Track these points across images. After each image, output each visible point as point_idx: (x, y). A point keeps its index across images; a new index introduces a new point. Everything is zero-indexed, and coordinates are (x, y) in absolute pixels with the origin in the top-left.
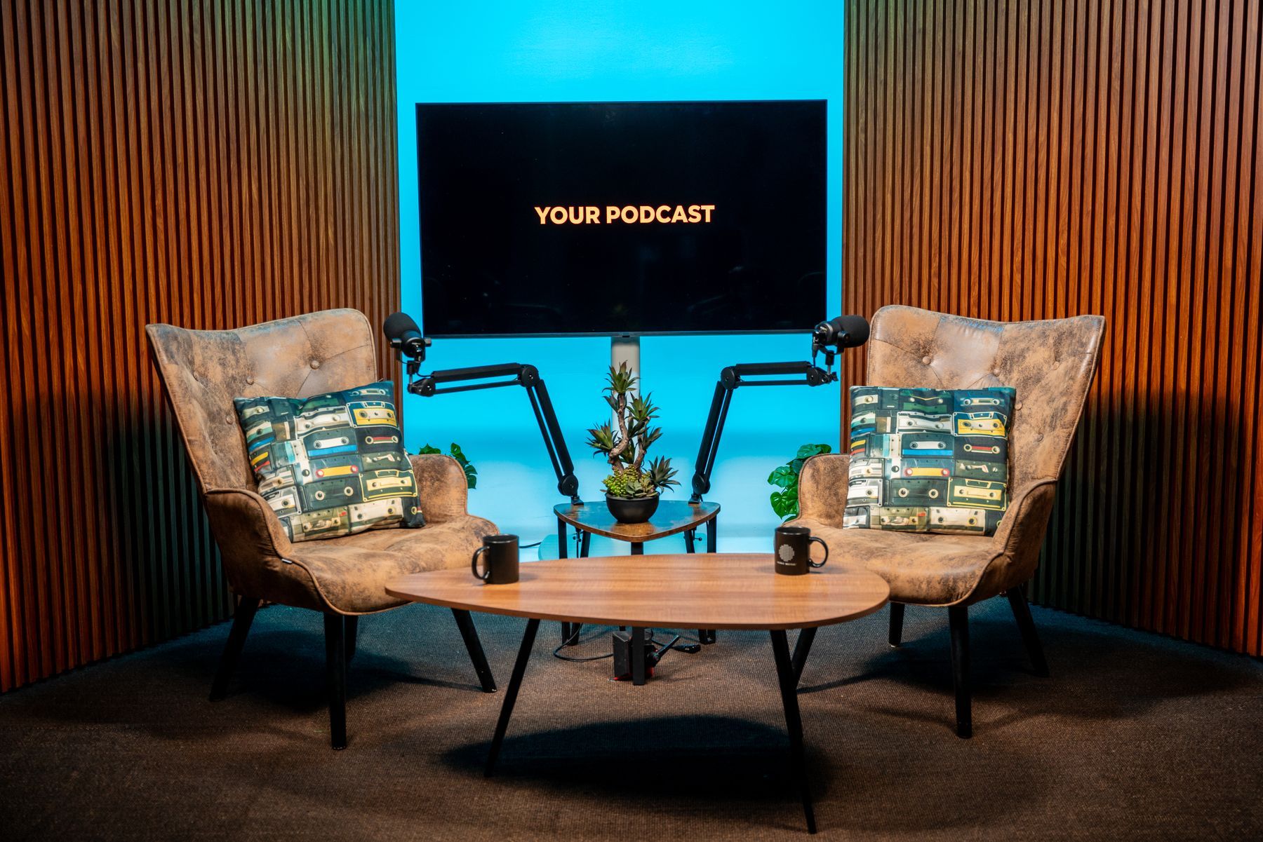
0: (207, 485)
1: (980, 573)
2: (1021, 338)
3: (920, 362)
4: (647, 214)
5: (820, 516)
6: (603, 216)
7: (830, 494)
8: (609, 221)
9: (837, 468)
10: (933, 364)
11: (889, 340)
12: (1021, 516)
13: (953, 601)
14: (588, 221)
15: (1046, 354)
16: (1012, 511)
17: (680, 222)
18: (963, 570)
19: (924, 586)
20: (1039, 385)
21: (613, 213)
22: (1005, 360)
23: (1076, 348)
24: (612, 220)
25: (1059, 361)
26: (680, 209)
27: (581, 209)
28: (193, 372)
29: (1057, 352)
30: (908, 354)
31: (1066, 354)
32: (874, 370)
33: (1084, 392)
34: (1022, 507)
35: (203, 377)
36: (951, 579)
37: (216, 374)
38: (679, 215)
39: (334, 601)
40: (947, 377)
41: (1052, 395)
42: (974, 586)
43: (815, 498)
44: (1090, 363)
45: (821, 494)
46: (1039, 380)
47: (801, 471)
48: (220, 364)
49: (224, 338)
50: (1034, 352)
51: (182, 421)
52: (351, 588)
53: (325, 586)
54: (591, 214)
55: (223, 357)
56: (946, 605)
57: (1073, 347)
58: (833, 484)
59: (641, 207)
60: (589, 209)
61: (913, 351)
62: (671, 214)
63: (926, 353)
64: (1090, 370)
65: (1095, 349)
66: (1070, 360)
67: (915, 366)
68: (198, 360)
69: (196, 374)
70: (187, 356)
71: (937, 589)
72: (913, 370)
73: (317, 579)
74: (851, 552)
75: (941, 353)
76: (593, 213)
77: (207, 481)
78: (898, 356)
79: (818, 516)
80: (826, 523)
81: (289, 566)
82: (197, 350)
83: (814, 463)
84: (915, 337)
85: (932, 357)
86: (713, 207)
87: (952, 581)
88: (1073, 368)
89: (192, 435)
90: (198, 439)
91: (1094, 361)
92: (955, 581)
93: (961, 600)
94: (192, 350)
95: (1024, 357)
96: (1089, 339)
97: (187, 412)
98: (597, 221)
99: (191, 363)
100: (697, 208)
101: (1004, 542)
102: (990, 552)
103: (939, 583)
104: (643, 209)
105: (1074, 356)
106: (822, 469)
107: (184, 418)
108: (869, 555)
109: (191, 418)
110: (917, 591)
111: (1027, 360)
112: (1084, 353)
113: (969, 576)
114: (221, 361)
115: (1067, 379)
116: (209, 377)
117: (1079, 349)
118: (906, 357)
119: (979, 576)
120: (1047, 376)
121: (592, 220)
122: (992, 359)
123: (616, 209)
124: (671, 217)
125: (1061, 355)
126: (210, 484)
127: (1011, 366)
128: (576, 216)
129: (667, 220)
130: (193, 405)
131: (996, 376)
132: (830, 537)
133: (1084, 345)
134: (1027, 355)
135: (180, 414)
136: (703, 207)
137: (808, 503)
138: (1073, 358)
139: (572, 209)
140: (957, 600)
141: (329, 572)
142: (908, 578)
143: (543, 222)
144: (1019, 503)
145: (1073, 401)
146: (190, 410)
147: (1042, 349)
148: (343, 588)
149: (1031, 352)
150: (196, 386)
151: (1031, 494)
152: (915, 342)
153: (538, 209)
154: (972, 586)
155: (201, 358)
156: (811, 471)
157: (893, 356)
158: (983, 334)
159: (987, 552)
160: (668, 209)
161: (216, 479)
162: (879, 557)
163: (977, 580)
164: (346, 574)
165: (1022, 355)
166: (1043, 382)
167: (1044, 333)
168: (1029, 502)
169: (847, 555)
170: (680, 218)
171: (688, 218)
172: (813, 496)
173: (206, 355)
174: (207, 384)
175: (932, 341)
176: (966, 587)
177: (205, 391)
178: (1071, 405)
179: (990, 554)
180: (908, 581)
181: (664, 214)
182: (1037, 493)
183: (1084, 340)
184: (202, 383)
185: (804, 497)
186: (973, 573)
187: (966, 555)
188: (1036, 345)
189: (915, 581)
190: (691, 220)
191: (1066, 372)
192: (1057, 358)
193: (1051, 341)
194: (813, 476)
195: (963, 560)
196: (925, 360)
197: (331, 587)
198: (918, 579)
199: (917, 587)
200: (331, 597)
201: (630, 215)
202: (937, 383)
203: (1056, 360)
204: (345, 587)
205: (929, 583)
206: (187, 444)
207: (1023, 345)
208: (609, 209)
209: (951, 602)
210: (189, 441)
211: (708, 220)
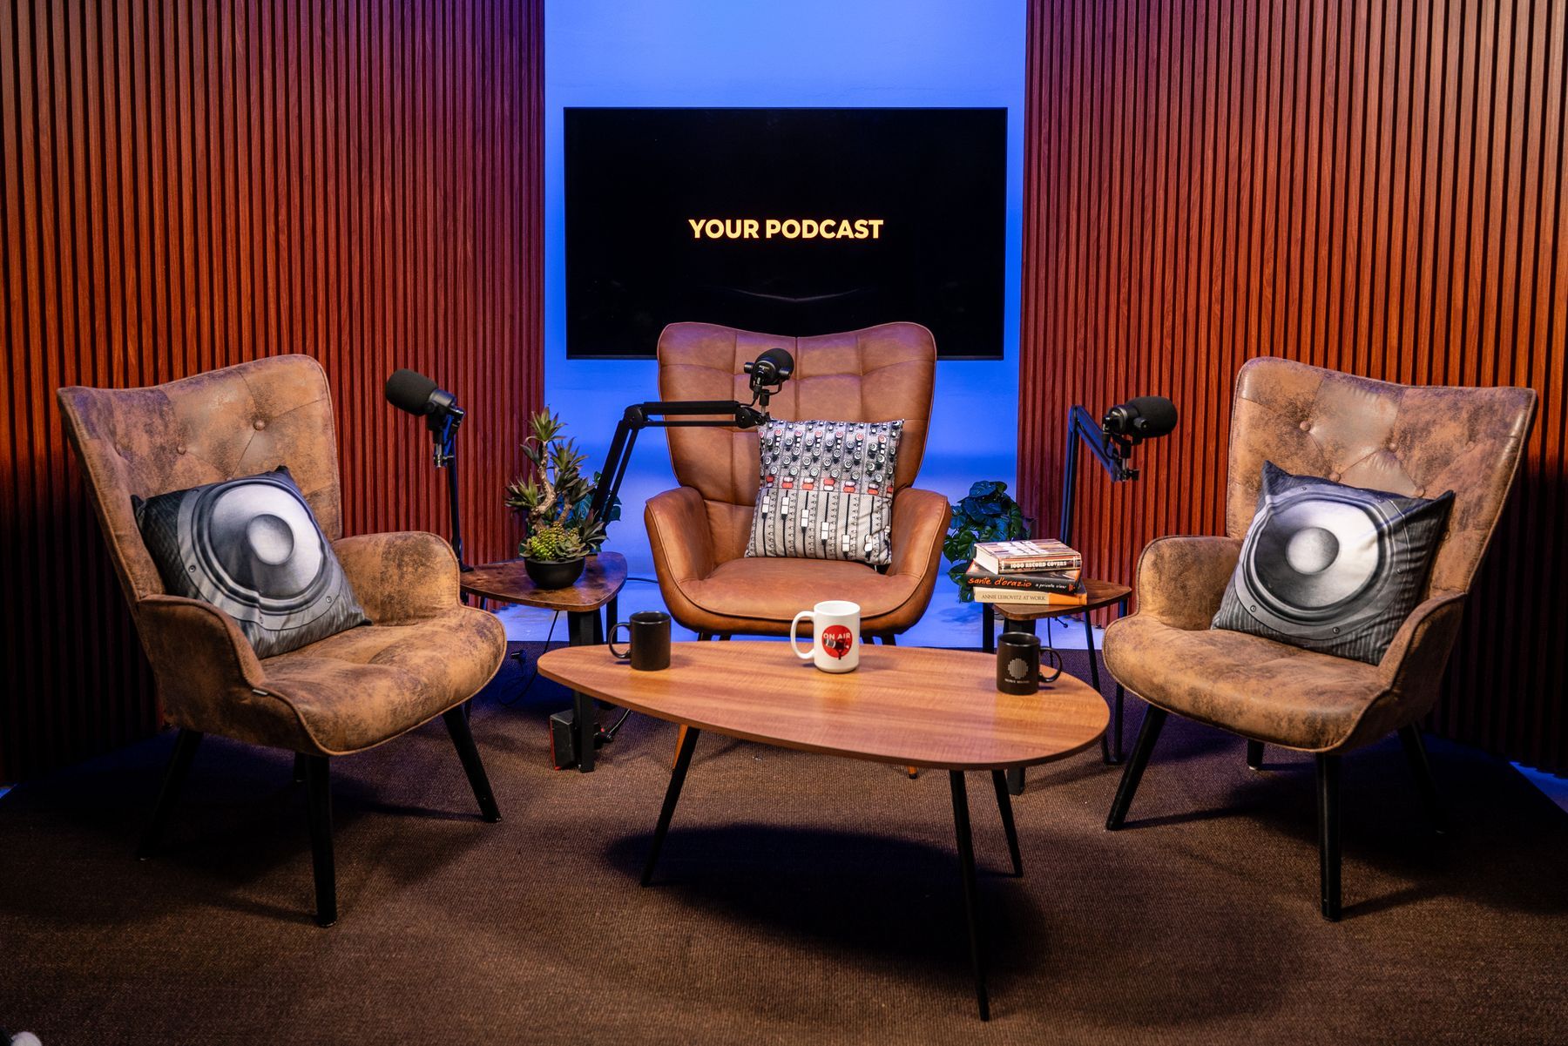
0: (140, 591)
1: (1357, 717)
2: (1425, 408)
3: (1297, 428)
4: (810, 229)
5: (1162, 614)
6: (762, 231)
7: (1176, 587)
8: (769, 236)
9: (1187, 554)
10: (1313, 431)
11: (1257, 398)
12: (1416, 644)
13: (1321, 747)
14: (746, 236)
15: (1458, 431)
16: (1403, 638)
17: (845, 238)
18: (1336, 711)
19: (1284, 724)
20: (1447, 469)
21: (773, 227)
22: (1404, 434)
23: (1497, 427)
24: (772, 235)
25: (1474, 441)
26: (845, 223)
27: (739, 223)
28: (115, 445)
29: (1473, 430)
30: (1282, 418)
31: (1483, 434)
32: (1238, 435)
33: (1506, 485)
34: (1417, 634)
35: (127, 452)
36: (1319, 720)
37: (143, 445)
38: (845, 230)
39: (324, 741)
40: (1330, 448)
41: (1463, 484)
42: (1349, 732)
43: (1157, 592)
44: (1514, 450)
45: (1164, 586)
46: (1447, 463)
47: (1141, 557)
48: (147, 432)
49: (149, 397)
50: (1441, 427)
51: (108, 511)
52: (344, 722)
53: (314, 723)
54: (749, 228)
55: (149, 422)
56: (1311, 751)
57: (1493, 426)
58: (1180, 575)
59: (804, 221)
60: (747, 222)
61: (1288, 414)
62: (835, 229)
63: (1304, 417)
64: (1515, 458)
65: (1522, 431)
66: (1489, 442)
67: (1291, 433)
68: (120, 430)
69: (118, 447)
70: (108, 426)
71: (1300, 732)
72: (1287, 437)
73: (304, 714)
74: (1196, 668)
75: (1324, 418)
76: (751, 226)
77: (141, 586)
78: (1270, 419)
79: (1159, 613)
80: (1169, 622)
81: (263, 699)
82: (119, 415)
83: (1158, 548)
84: (1292, 397)
85: (1313, 422)
86: (881, 222)
87: (1320, 723)
88: (1491, 454)
89: (121, 530)
90: (128, 533)
91: (1521, 447)
92: (1324, 724)
93: (1331, 747)
94: (113, 417)
95: (1429, 432)
96: (1514, 418)
97: (115, 499)
98: (755, 236)
99: (113, 433)
100: (865, 222)
101: (1391, 675)
102: (1373, 688)
103: (1304, 723)
104: (806, 223)
105: (1495, 438)
106: (1167, 555)
107: (111, 508)
108: (1217, 674)
109: (119, 507)
110: (1276, 730)
111: (1433, 435)
112: (1507, 436)
113: (1342, 719)
114: (148, 428)
115: (1484, 466)
116: (134, 449)
117: (1501, 430)
118: (1278, 421)
119: (1356, 721)
120: (1459, 458)
121: (750, 234)
122: (1388, 430)
123: (776, 223)
124: (836, 233)
125: (1478, 434)
126: (144, 589)
127: (1412, 441)
128: (733, 230)
129: (832, 235)
130: (121, 491)
131: (1393, 451)
132: (1171, 644)
133: (1508, 426)
134: (1433, 430)
135: (105, 503)
136: (871, 222)
137: (1148, 597)
138: (1493, 441)
139: (728, 222)
140: (1326, 746)
141: (318, 704)
142: (1264, 712)
143: (697, 235)
144: (1412, 629)
145: (1491, 496)
146: (117, 497)
147: (1453, 424)
148: (336, 724)
149: (1438, 427)
150: (119, 462)
151: (1430, 618)
152: (1290, 404)
153: (692, 222)
154: (1345, 732)
155: (123, 426)
156: (1153, 558)
157: (1263, 419)
158: (1378, 398)
159: (1368, 688)
160: (832, 223)
161: (151, 583)
162: (1230, 680)
163: (1353, 726)
164: (337, 704)
165: (1427, 429)
166: (1453, 466)
167: (1456, 404)
168: (1426, 627)
169: (1190, 672)
170: (845, 233)
171: (854, 234)
172: (1154, 588)
173: (129, 421)
174: (132, 459)
175: (1312, 403)
176: (1337, 732)
177: (131, 468)
178: (1488, 500)
179: (1371, 691)
180: (1263, 715)
181: (828, 230)
182: (1438, 614)
183: (1508, 420)
184: (126, 458)
185: (1143, 589)
186: (1349, 716)
187: (1340, 689)
188: (1446, 418)
189: (1272, 716)
190: (858, 235)
191: (1483, 458)
192: (1472, 437)
193: (1465, 415)
194: (1155, 564)
195: (1335, 695)
196: (1302, 426)
197: (320, 724)
198: (1276, 714)
199: (1275, 724)
200: (321, 736)
201: (791, 229)
202: (1317, 455)
203: (1470, 440)
204: (337, 722)
205: (1290, 721)
206: (115, 540)
207: (1428, 417)
208: (769, 223)
209: (1318, 748)
210: (117, 537)
211: (876, 235)
